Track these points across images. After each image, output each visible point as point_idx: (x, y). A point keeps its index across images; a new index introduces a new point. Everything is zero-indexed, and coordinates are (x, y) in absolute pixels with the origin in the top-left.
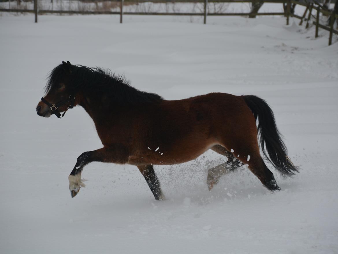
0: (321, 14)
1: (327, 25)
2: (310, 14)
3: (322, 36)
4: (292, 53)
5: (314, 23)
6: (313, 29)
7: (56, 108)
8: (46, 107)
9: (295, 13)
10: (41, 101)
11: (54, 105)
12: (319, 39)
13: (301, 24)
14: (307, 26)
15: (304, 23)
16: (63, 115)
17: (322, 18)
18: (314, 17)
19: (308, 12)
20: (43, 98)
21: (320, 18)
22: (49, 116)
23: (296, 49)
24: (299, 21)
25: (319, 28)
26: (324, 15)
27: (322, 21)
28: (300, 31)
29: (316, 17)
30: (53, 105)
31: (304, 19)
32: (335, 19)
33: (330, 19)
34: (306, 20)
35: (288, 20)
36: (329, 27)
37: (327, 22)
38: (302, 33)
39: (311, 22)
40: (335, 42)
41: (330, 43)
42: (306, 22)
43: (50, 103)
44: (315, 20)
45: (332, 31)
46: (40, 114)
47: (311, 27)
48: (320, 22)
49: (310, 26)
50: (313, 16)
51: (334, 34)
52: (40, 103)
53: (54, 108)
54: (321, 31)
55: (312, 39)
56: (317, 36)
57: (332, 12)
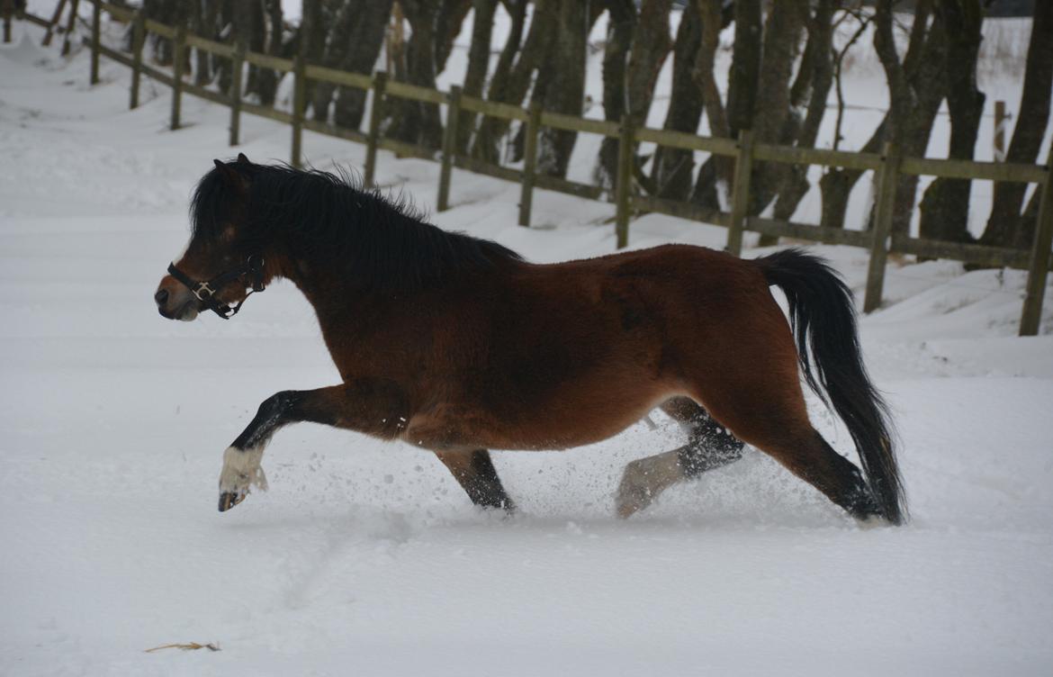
0: (104, 17)
1: (123, 50)
2: (74, 14)
3: (109, 81)
4: (24, 126)
5: (85, 41)
6: (83, 60)
7: (211, 293)
8: (181, 293)
9: (30, 9)
10: (169, 274)
11: (204, 286)
12: (100, 91)
13: (47, 41)
14: (66, 49)
15: (58, 41)
16: (236, 310)
17: (109, 28)
18: (86, 25)
19: (68, 8)
20: (174, 264)
21: (103, 28)
22: (193, 317)
23: (34, 114)
24: (42, 32)
25: (102, 58)
26: (114, 18)
27: (109, 36)
28: (43, 62)
29: (90, 23)
30: (201, 284)
31: (55, 28)
32: (145, 33)
33: (131, 33)
34: (61, 30)
35: (7, 27)
36: (131, 56)
37: (124, 39)
38: (52, 70)
39: (77, 37)
40: (149, 100)
41: (134, 104)
42: (62, 37)
43: (194, 278)
44: (88, 33)
45: (138, 68)
46: (165, 312)
47: (79, 51)
48: (104, 41)
49: (73, 49)
50: (83, 21)
51: (143, 76)
52: (165, 281)
53: (205, 294)
54: (108, 67)
55: (81, 90)
56: (95, 79)
57: (135, 13)
